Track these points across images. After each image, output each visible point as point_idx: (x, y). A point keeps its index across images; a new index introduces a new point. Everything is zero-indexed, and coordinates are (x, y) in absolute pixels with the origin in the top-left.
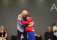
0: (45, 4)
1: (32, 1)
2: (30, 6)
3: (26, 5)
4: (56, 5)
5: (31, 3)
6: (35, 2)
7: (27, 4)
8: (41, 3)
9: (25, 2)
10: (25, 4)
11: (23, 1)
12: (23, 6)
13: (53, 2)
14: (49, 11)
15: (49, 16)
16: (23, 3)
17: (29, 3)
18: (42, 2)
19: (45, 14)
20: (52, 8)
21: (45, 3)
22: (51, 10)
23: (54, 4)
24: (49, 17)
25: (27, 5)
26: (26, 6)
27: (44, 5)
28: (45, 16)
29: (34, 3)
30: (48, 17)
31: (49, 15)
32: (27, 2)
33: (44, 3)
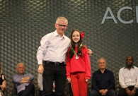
0: (88, 8)
1: (59, 2)
2: (54, 13)
3: (44, 11)
4: (112, 10)
5: (55, 8)
6: (66, 5)
7: (47, 9)
8: (79, 6)
9: (41, 5)
10: (41, 9)
11: (38, 3)
12: (38, 15)
13: (107, 5)
14: (98, 25)
15: (98, 35)
16: (38, 7)
17: (50, 7)
18: (82, 4)
19: (88, 31)
20: (106, 17)
21: (89, 6)
22: (103, 22)
23: (109, 9)
24: (98, 39)
25: (48, 13)
26: (44, 15)
27: (85, 10)
28: (89, 35)
29: (62, 8)
30: (96, 39)
31: (99, 33)
32: (47, 5)
33: (85, 6)
